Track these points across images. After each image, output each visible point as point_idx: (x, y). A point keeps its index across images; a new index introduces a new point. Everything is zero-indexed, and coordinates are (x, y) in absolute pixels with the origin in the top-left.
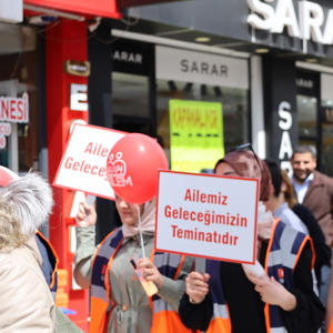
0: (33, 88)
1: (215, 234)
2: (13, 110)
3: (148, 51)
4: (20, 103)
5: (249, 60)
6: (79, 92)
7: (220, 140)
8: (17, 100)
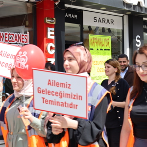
0: (31, 29)
1: (65, 103)
2: (23, 39)
3: (80, 13)
4: (26, 35)
5: (123, 17)
6: (51, 31)
7: (110, 52)
8: (25, 35)
